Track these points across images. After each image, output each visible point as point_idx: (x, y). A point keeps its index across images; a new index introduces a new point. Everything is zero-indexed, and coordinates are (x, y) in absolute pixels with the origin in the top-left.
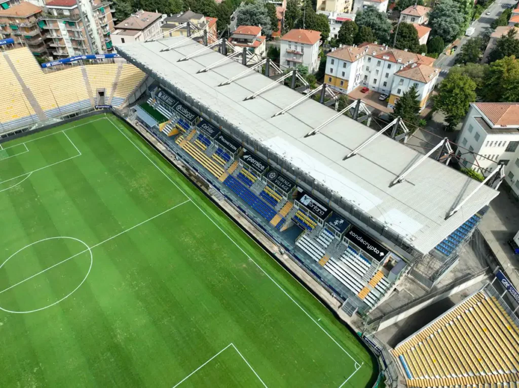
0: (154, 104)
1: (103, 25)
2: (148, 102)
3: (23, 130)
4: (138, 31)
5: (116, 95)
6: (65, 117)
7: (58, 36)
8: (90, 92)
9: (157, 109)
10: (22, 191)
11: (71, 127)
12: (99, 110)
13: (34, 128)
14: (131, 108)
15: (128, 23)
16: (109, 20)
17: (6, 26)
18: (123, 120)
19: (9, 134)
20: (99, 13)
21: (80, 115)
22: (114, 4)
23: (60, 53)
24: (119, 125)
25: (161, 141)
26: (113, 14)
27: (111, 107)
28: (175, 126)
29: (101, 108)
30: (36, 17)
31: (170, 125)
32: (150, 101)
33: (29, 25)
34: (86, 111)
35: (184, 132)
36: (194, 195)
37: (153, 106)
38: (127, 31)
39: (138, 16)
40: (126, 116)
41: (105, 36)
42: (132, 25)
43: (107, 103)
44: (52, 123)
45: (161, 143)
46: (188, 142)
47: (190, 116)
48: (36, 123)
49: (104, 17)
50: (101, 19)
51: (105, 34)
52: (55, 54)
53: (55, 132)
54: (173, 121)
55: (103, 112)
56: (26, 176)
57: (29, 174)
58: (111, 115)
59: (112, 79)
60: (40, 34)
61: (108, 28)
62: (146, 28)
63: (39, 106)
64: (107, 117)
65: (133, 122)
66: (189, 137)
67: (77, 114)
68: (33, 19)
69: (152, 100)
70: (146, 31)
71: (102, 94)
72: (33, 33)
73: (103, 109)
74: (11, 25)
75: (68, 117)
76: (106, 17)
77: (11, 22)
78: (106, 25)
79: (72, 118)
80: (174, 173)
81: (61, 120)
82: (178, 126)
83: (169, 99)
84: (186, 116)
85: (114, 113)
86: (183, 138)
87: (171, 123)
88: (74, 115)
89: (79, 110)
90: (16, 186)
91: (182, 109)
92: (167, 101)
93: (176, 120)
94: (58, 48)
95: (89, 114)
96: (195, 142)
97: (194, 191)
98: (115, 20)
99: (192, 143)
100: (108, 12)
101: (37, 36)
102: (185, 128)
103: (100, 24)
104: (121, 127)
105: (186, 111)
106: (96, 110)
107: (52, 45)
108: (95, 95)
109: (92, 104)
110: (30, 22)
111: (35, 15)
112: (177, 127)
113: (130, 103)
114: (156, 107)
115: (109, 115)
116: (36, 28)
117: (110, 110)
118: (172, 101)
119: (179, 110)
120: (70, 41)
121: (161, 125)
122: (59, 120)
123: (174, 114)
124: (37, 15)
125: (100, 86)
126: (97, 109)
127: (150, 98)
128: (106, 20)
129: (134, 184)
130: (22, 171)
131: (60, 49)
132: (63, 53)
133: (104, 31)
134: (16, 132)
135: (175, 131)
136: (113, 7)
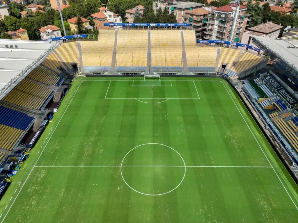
0: (259, 83)
1: (239, 27)
2: (254, 80)
3: (173, 73)
4: (263, 34)
5: (233, 70)
6: (197, 73)
7: (211, 28)
8: (217, 63)
9: (260, 87)
10: (160, 108)
11: (199, 80)
12: (219, 75)
13: (179, 74)
14: (241, 81)
15: (258, 28)
16: (244, 25)
17: (187, 18)
18: (232, 86)
19: (166, 73)
20: (241, 20)
21: (206, 75)
22: (252, 16)
23: (208, 38)
24: (229, 89)
25: (256, 110)
26: (248, 22)
27: (227, 76)
28: (272, 103)
29: (220, 75)
30: (204, 17)
31: (268, 101)
32: (256, 80)
33: (199, 20)
34: (211, 74)
35: (280, 111)
36: (276, 165)
37: (258, 84)
38: (255, 32)
39: (267, 25)
40: (236, 84)
41: (237, 34)
42: (260, 29)
43: (226, 72)
44: (189, 74)
45: (256, 112)
46: (281, 119)
47: (292, 101)
48: (181, 72)
49: (242, 23)
50: (240, 23)
51: (238, 32)
52: (204, 38)
53: (189, 80)
54: (272, 99)
55: (221, 77)
56: (166, 99)
57: (167, 99)
58: (225, 80)
59: (235, 59)
60: (202, 26)
61: (241, 30)
62: (270, 33)
63: (186, 63)
64: (222, 81)
65: (239, 90)
66: (283, 116)
67: (205, 74)
68: (202, 17)
69: (259, 79)
70: (268, 35)
71: (224, 66)
72: (198, 25)
73: (221, 75)
74: (190, 18)
75: (199, 74)
76: (243, 23)
77: (190, 17)
78: (241, 28)
79: (201, 75)
80: (262, 138)
81: (194, 75)
82: (276, 104)
83: (275, 83)
84: (287, 99)
85: (228, 80)
86: (277, 114)
87: (270, 100)
88: (203, 74)
89: (208, 72)
90: (158, 103)
91: (285, 93)
92: (273, 84)
93: (275, 99)
94: (208, 35)
95: (212, 76)
96: (288, 121)
97: (277, 161)
98: (248, 25)
99: (285, 121)
100: (246, 20)
101: (200, 27)
102: (282, 108)
103: (238, 26)
104: (230, 91)
105: (288, 96)
106: (216, 75)
107: (205, 33)
108: (220, 66)
109: (216, 71)
110: (200, 18)
111: (204, 15)
112: (274, 104)
113: (241, 77)
114: (260, 85)
115: (224, 80)
116: (202, 22)
117: (226, 78)
118: (277, 85)
119: (282, 93)
120: (216, 32)
121: (261, 99)
122: (193, 74)
123: (275, 95)
124: (205, 15)
125: (225, 62)
126: (218, 74)
127: (258, 78)
128: (242, 24)
129: (229, 133)
130: (164, 96)
131: (209, 35)
132: (209, 38)
133: (238, 31)
134: (170, 74)
135: (271, 107)
136: (250, 18)
